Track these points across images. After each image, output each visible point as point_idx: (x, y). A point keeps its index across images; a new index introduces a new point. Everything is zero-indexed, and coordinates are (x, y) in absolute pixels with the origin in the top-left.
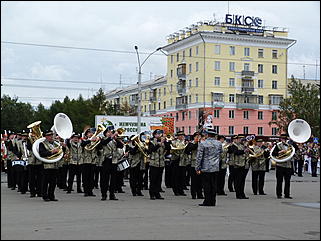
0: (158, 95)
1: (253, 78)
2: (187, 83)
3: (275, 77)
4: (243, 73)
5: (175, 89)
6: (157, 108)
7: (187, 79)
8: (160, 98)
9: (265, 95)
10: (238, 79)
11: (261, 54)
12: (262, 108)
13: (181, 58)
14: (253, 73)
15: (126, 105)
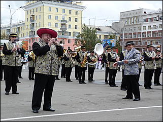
0: (20, 30)
1: (66, 23)
2: (35, 25)
3: (76, 24)
4: (62, 21)
5: (29, 27)
6: (20, 36)
7: (35, 23)
8: (22, 32)
9: (72, 32)
10: (59, 24)
11: (70, 13)
12: (70, 38)
13: (32, 12)
14: (66, 21)
15: (4, 34)
